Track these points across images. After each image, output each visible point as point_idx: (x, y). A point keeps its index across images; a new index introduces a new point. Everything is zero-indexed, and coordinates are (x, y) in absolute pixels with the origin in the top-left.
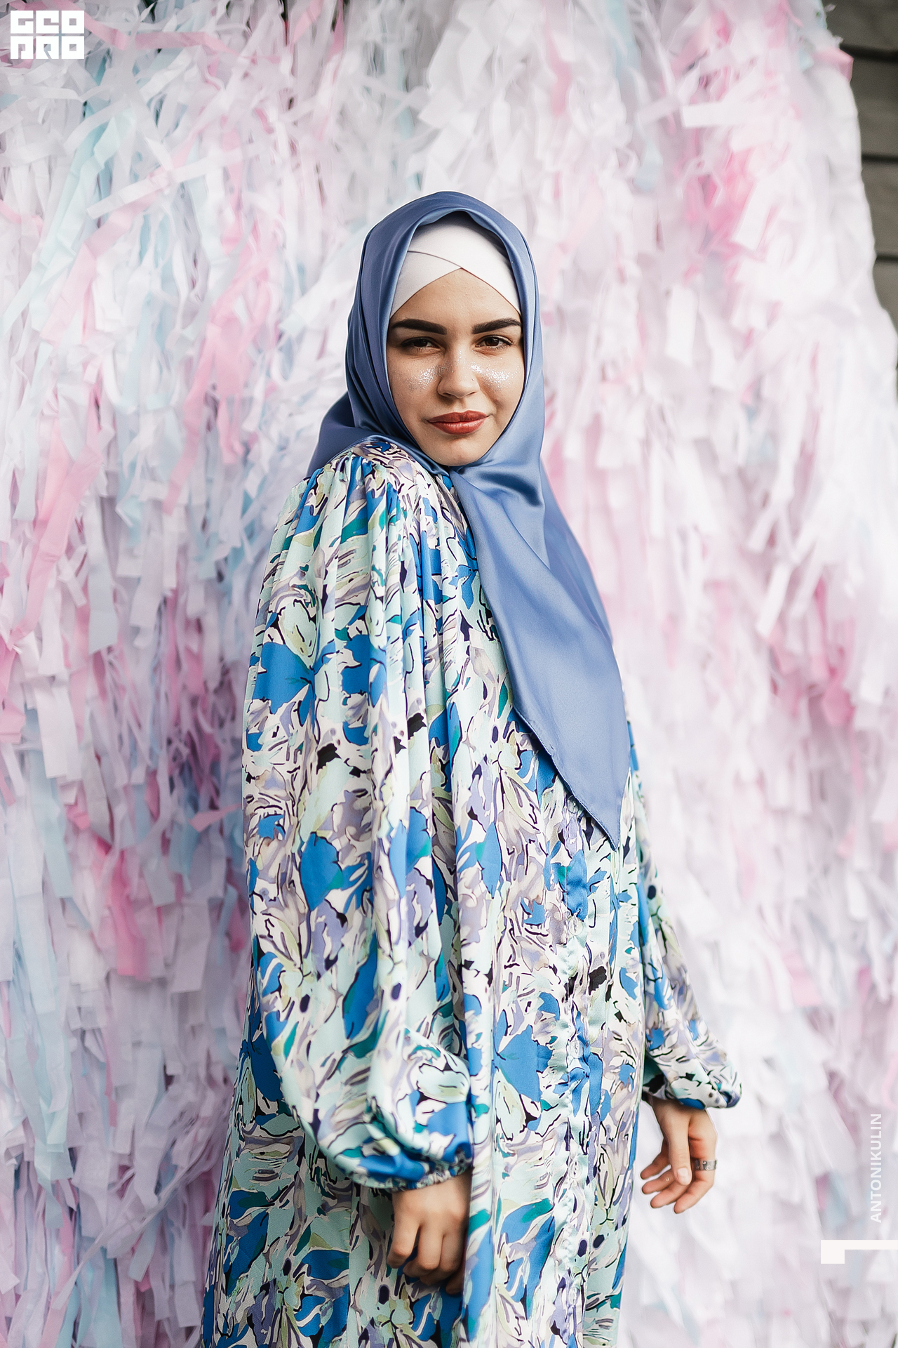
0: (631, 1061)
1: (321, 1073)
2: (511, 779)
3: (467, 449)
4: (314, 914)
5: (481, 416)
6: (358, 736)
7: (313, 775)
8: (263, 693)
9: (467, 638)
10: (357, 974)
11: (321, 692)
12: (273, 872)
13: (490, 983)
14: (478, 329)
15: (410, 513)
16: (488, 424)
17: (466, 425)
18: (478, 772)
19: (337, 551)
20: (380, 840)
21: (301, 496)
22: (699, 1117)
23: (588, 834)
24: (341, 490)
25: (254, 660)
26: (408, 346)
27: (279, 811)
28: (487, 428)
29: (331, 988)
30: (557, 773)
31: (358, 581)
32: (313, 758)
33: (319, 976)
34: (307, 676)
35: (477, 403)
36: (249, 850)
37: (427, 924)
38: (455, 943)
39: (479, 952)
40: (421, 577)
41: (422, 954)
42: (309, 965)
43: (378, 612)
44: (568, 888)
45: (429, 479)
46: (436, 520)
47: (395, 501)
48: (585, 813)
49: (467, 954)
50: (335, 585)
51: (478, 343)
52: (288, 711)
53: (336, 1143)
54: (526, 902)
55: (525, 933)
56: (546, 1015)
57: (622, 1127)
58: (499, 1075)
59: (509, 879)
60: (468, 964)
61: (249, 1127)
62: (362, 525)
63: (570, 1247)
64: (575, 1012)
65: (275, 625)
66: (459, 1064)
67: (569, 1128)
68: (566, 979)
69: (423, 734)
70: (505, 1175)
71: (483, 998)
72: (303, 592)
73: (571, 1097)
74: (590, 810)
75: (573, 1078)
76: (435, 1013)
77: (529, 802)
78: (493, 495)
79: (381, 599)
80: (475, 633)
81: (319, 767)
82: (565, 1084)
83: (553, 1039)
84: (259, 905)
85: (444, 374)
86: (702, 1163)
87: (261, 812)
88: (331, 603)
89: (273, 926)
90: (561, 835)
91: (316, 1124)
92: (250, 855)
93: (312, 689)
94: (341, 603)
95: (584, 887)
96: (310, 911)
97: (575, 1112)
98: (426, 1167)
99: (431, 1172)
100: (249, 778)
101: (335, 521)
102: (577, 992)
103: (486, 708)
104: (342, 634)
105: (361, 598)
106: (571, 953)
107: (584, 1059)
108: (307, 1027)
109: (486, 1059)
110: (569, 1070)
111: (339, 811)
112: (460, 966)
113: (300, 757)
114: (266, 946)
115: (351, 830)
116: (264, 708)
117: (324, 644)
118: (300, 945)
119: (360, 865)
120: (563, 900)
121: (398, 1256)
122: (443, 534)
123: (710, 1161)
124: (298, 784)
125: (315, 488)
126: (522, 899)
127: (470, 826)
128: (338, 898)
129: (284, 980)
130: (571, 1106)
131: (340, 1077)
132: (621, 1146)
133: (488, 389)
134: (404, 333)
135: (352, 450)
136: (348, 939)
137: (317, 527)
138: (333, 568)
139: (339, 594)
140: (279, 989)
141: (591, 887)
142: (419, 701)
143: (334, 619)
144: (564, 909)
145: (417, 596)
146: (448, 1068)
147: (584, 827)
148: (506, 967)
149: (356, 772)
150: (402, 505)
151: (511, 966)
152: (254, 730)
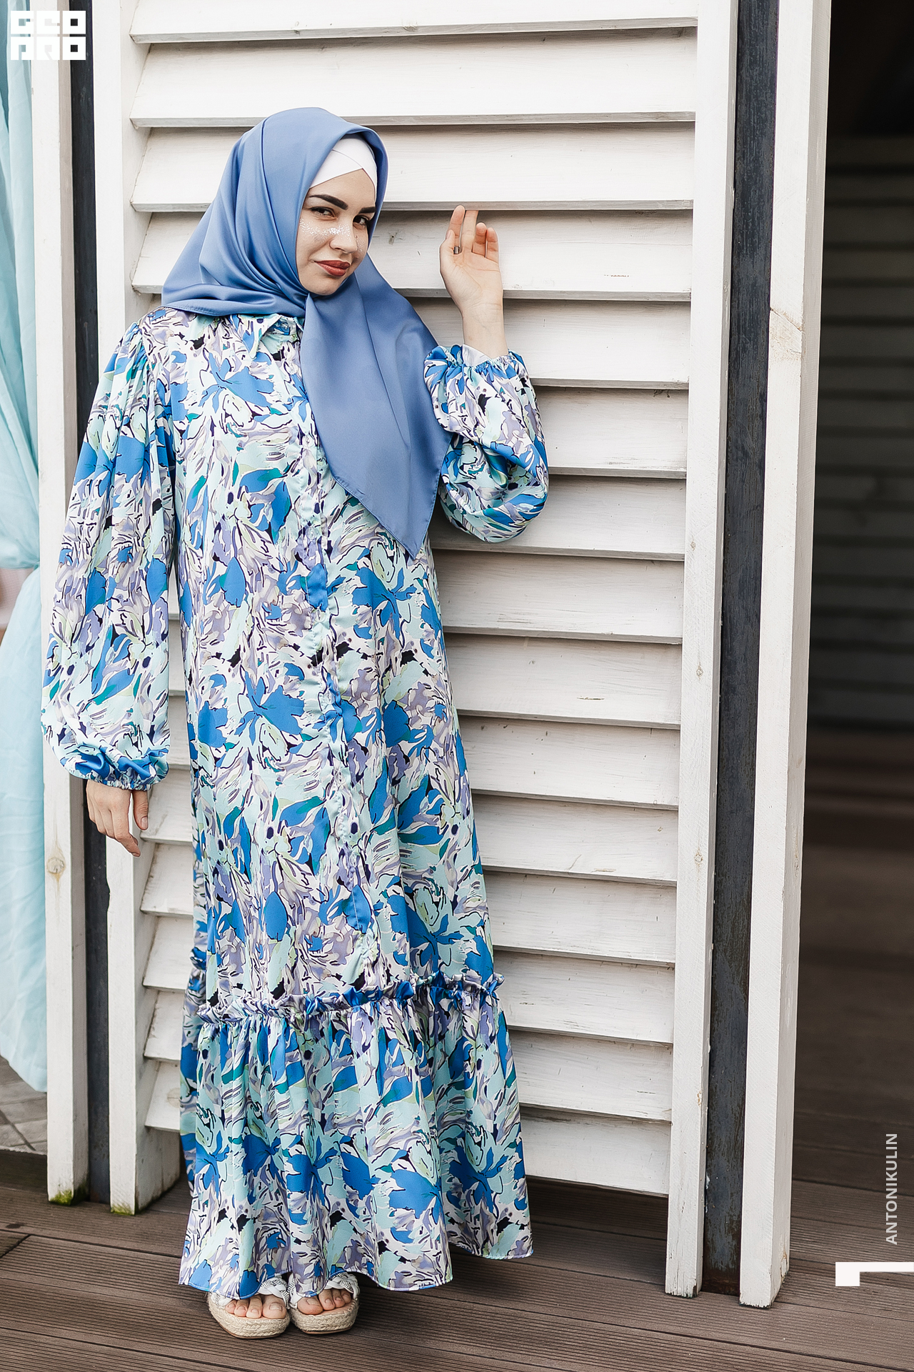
2: (245, 525)
4: (86, 617)
7: (102, 532)
9: (213, 435)
10: (101, 655)
12: (61, 585)
18: (218, 527)
20: (141, 571)
23: (328, 551)
27: (69, 547)
29: (87, 663)
32: (104, 521)
33: (81, 655)
34: (107, 465)
42: (76, 648)
44: (309, 591)
49: (216, 649)
54: (266, 605)
55: (267, 626)
56: (293, 678)
58: (262, 720)
59: (252, 592)
60: (218, 655)
64: (325, 673)
67: (330, 751)
68: (311, 654)
70: (278, 783)
73: (329, 730)
75: (328, 718)
77: (260, 539)
80: (218, 430)
82: (323, 722)
83: (303, 693)
89: (126, 617)
90: (297, 556)
93: (109, 474)
95: (323, 588)
96: (85, 615)
97: (334, 740)
102: (324, 660)
103: (223, 482)
106: (316, 634)
107: (337, 704)
110: (323, 713)
118: (74, 634)
120: (306, 599)
124: (94, 534)
126: (263, 604)
127: (214, 565)
128: (100, 609)
129: (132, 649)
130: (329, 736)
136: (102, 634)
140: (52, 658)
141: (333, 589)
144: (305, 605)
147: (323, 546)
148: (258, 649)
151: (261, 648)
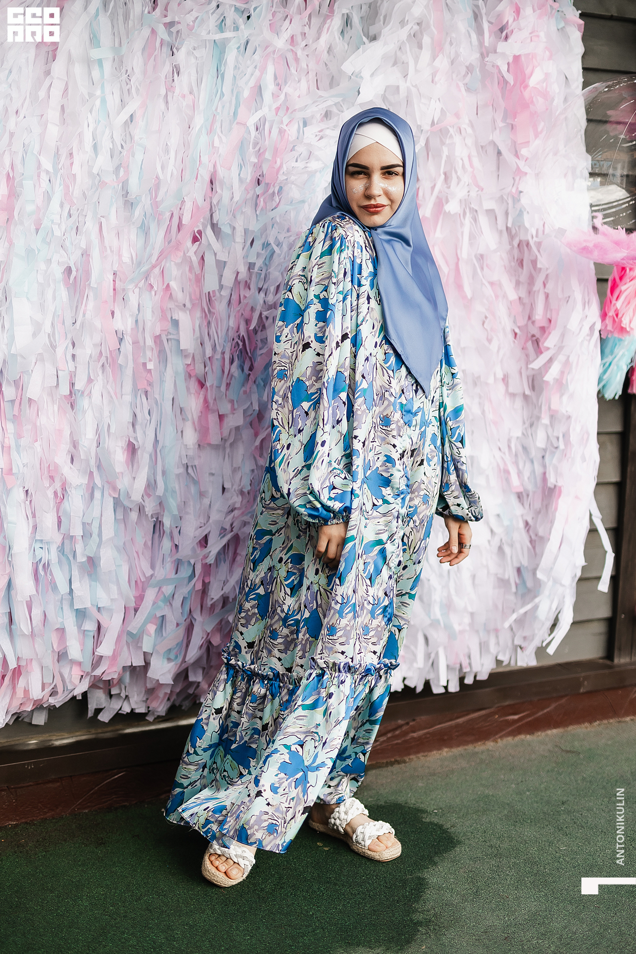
0: (428, 493)
1: (292, 474)
2: (381, 364)
3: (378, 220)
4: (295, 411)
5: (384, 206)
6: (321, 340)
7: (300, 354)
8: (283, 319)
9: (369, 303)
10: (311, 437)
11: (306, 320)
12: (281, 393)
13: (364, 446)
14: (383, 168)
15: (350, 248)
16: (387, 209)
17: (377, 209)
18: (367, 359)
19: (318, 261)
20: (324, 382)
21: (306, 236)
22: (464, 525)
23: (416, 391)
24: (322, 236)
25: (281, 305)
26: (353, 174)
27: (286, 368)
28: (387, 212)
29: (300, 441)
30: (403, 363)
31: (326, 275)
32: (301, 347)
33: (295, 436)
34: (301, 313)
35: (382, 200)
36: (273, 383)
37: (341, 420)
38: (351, 428)
39: (361, 433)
40: (352, 275)
41: (339, 431)
42: (292, 431)
43: (332, 288)
44: (404, 413)
45: (361, 233)
46: (362, 251)
47: (344, 243)
48: (416, 382)
49: (356, 433)
50: (316, 275)
51: (384, 174)
52: (293, 327)
53: (296, 502)
54: (382, 416)
55: (381, 429)
56: (387, 464)
57: (422, 522)
58: (365, 486)
59: (376, 406)
60: (356, 437)
61: (268, 502)
62: (330, 251)
63: (395, 563)
64: (404, 466)
65: (290, 291)
66: (349, 477)
67: (399, 513)
68: (400, 451)
69: (348, 342)
70: (365, 527)
71: (361, 451)
72: (303, 278)
73: (401, 501)
74: (419, 380)
75: (402, 493)
76: (342, 456)
77: (388, 375)
78: (388, 241)
79: (334, 284)
80: (373, 301)
81: (303, 351)
82: (398, 495)
83: (392, 475)
84: (275, 406)
85: (368, 188)
86: (464, 545)
87: (278, 368)
88: (313, 283)
89: (279, 415)
90: (403, 390)
91: (289, 494)
92: (273, 386)
93: (303, 318)
94: (318, 284)
95: (412, 413)
96: (293, 409)
97: (402, 507)
98: (332, 515)
99: (334, 518)
100: (275, 354)
101: (318, 249)
102: (405, 457)
103: (373, 333)
104: (317, 297)
105: (326, 283)
106: (404, 440)
107: (407, 486)
108: (289, 456)
109: (360, 476)
110: (400, 489)
111: (309, 370)
112: (352, 438)
113: (296, 346)
114: (276, 423)
115: (314, 378)
116: (283, 325)
117: (309, 300)
118: (288, 423)
119: (317, 393)
120: (402, 418)
121: (319, 552)
122: (364, 258)
123: (468, 545)
124: (294, 357)
125: (312, 234)
126: (380, 415)
127: (362, 381)
128: (306, 405)
129: (282, 436)
130: (400, 505)
131: (300, 477)
132: (421, 529)
133: (387, 194)
134: (351, 169)
135: (329, 218)
136: (308, 422)
137: (311, 251)
138: (315, 269)
139: (317, 280)
140: (279, 441)
141: (415, 414)
142: (347, 328)
143: (314, 290)
144: (402, 421)
145: (350, 283)
146: (345, 478)
147: (414, 388)
148: (371, 441)
149: (318, 354)
150: (347, 244)
151: (373, 442)
152: (278, 334)
